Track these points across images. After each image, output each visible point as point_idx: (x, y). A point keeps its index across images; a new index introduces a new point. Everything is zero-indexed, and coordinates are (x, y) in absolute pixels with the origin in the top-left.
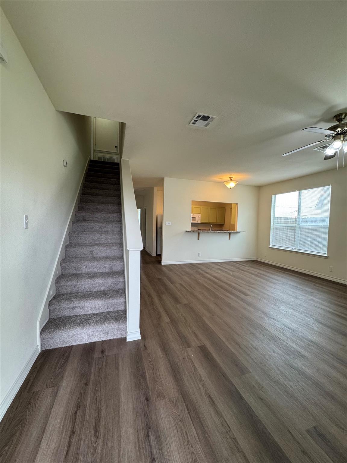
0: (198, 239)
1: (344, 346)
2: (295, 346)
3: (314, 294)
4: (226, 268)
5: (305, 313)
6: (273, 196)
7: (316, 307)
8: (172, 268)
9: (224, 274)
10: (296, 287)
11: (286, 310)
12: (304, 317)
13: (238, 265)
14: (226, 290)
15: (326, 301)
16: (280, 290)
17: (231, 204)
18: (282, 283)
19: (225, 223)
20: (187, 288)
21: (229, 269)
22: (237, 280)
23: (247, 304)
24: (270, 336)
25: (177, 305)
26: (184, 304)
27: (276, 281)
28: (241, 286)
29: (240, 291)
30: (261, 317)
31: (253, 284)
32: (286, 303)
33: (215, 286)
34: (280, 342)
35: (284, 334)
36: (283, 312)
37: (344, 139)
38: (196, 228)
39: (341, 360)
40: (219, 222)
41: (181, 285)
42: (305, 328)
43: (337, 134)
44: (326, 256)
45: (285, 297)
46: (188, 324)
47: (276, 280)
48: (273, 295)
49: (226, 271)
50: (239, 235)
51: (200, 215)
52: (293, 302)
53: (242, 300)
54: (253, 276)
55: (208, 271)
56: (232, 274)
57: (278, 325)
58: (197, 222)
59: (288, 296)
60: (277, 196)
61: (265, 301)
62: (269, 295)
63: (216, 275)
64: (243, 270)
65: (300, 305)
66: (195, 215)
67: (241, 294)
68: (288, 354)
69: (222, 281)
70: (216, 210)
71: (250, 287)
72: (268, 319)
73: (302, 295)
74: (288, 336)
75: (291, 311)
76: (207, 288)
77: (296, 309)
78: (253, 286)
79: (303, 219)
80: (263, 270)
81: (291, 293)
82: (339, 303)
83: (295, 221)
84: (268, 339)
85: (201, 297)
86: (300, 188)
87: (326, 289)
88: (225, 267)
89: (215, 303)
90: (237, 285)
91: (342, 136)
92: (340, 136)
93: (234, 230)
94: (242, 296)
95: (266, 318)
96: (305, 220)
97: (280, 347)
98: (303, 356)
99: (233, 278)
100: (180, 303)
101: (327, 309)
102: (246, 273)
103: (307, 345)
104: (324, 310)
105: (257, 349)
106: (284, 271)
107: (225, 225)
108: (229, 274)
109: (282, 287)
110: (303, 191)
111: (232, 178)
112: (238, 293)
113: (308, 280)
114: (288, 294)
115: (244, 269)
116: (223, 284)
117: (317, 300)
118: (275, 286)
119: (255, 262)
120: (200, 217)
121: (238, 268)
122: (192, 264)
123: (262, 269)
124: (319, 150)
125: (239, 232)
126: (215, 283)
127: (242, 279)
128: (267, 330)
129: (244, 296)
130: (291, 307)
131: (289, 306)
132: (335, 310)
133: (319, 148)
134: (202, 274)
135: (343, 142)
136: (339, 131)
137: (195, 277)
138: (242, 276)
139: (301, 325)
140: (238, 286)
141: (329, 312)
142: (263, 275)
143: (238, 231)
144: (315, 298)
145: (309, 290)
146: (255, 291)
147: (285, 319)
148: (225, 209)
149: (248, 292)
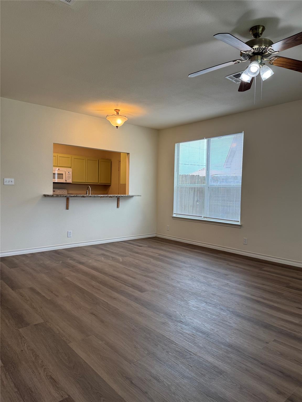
0: (67, 208)
1: (267, 343)
2: (210, 359)
3: (229, 276)
4: (112, 253)
5: (220, 305)
6: (176, 145)
7: (232, 294)
8: (16, 261)
9: (110, 262)
10: (206, 269)
11: (197, 306)
12: (218, 311)
13: (132, 245)
14: (112, 288)
15: (242, 284)
16: (187, 276)
17: (119, 154)
18: (190, 265)
19: (111, 183)
20: (44, 295)
21: (116, 254)
22: (129, 268)
23: (142, 305)
24: (177, 351)
25: (20, 330)
26: (35, 325)
27: (183, 264)
28: (135, 278)
29: (133, 286)
30: (164, 323)
31: (152, 272)
32: (195, 295)
33: (94, 283)
34: (191, 358)
35: (195, 343)
36: (193, 308)
37: (262, 62)
38: (64, 192)
39: (265, 364)
40: (103, 181)
41: (32, 290)
42: (221, 328)
43: (254, 54)
44: (240, 224)
45: (196, 286)
46: (40, 362)
47: (182, 262)
48: (179, 285)
49: (112, 257)
50: (131, 201)
51: (70, 170)
52: (205, 291)
53: (136, 299)
54: (152, 260)
55: (84, 259)
56: (121, 260)
57: (187, 330)
58: (66, 181)
59: (199, 284)
60: (181, 144)
61: (169, 296)
62: (174, 287)
63: (95, 264)
64: (137, 253)
65: (213, 294)
66: (63, 170)
67: (135, 291)
68: (202, 374)
69: (105, 273)
70: (97, 162)
71: (148, 277)
72: (173, 324)
73: (215, 280)
74: (201, 345)
75: (203, 305)
76: (80, 290)
77: (209, 301)
78: (151, 275)
79: (213, 178)
80: (165, 251)
81: (202, 279)
82: (256, 285)
83: (203, 179)
84: (175, 356)
85: (68, 306)
86: (209, 135)
87: (241, 268)
88: (112, 251)
89: (92, 313)
90: (129, 276)
91: (259, 57)
92: (258, 57)
93: (125, 194)
94: (137, 294)
95: (170, 323)
96: (216, 179)
97: (191, 366)
98: (221, 372)
99: (124, 267)
100: (27, 324)
101: (244, 294)
102: (143, 256)
103: (226, 352)
104: (240, 296)
105: (158, 380)
106: (192, 248)
107: (111, 186)
108: (118, 261)
109: (190, 272)
110: (212, 139)
111: (119, 110)
112: (130, 290)
113: (221, 258)
114: (198, 281)
115: (140, 251)
116: (107, 278)
117: (232, 284)
118: (181, 271)
119: (155, 239)
120: (71, 173)
121: (131, 250)
122: (56, 252)
123: (164, 248)
124: (231, 80)
125: (132, 196)
126: (93, 278)
127: (136, 266)
128: (172, 342)
129: (139, 293)
130: (203, 299)
131: (201, 299)
132: (253, 295)
133: (232, 76)
134: (73, 267)
135: (261, 66)
136: (256, 48)
137: (60, 273)
138: (137, 261)
139: (216, 324)
140: (130, 278)
141: (247, 298)
142: (166, 257)
143: (130, 194)
144: (231, 282)
145: (223, 271)
146: (155, 282)
147: (196, 319)
148: (111, 162)
149: (146, 287)
